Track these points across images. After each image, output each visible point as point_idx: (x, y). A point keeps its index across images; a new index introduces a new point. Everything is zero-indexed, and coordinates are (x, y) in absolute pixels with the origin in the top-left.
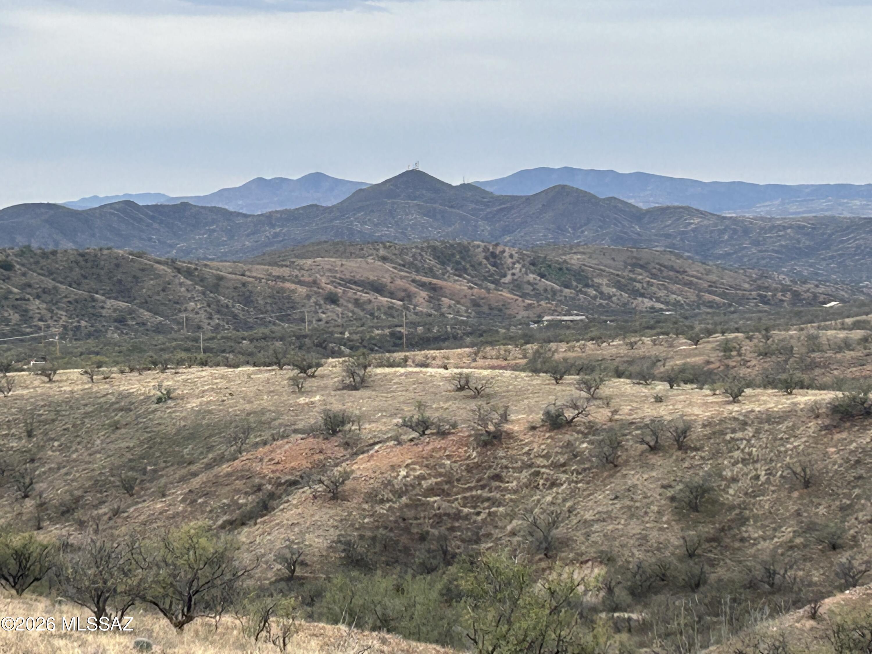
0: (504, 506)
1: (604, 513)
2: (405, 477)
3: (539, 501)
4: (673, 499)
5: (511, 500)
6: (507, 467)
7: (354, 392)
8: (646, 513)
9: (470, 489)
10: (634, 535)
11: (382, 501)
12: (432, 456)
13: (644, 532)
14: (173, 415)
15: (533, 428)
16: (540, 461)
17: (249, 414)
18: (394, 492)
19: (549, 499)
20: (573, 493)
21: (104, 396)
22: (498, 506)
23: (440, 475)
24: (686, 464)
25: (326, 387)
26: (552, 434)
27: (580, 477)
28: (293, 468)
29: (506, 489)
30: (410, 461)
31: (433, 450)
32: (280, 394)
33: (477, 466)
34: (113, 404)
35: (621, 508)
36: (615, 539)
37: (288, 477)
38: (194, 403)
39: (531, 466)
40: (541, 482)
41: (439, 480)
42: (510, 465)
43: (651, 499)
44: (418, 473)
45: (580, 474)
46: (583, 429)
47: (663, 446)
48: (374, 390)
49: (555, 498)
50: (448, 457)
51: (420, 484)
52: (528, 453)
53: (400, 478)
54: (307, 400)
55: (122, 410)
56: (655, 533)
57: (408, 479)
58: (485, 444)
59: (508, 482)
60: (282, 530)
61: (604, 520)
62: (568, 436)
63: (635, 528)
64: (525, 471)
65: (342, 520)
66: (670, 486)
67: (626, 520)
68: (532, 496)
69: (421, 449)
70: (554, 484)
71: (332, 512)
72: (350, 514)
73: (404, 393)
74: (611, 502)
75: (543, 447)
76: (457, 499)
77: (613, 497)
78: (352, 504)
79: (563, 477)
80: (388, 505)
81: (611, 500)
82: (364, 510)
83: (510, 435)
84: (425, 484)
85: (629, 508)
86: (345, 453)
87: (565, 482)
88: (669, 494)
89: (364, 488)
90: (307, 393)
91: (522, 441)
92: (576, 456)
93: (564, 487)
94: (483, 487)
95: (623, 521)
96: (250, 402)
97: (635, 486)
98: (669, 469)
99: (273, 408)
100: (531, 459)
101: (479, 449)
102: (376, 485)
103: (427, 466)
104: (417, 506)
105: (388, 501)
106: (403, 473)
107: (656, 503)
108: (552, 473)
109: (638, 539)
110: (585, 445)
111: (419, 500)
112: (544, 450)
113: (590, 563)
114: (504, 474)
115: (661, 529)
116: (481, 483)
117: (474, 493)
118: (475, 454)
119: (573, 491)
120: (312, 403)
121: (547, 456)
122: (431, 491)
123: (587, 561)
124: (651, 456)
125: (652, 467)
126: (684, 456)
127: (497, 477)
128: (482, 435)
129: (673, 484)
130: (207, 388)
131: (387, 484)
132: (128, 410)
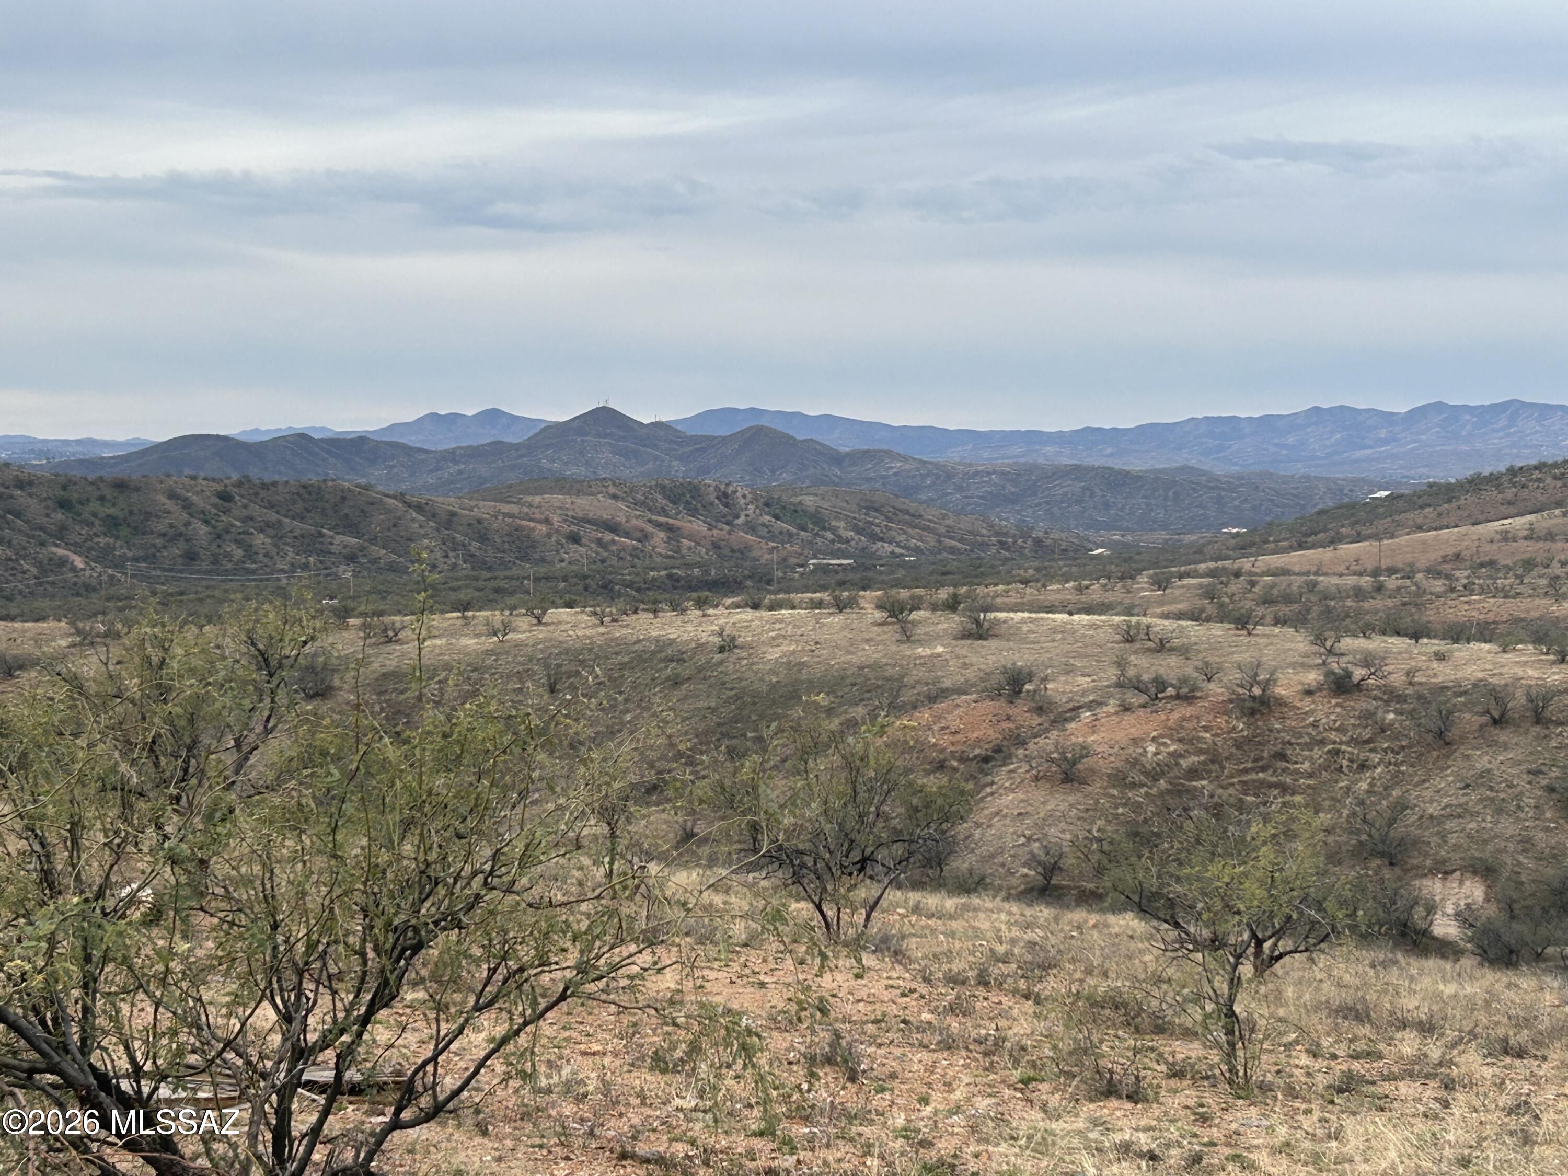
0: (1300, 794)
1: (1457, 806)
2: (1156, 754)
3: (1348, 788)
4: (1551, 790)
5: (1309, 786)
6: (1290, 743)
7: (984, 642)
8: (1519, 807)
9: (1246, 771)
10: (1512, 837)
11: (1134, 786)
12: (1182, 727)
13: (1524, 833)
14: (754, 668)
15: (1309, 693)
16: (1333, 736)
17: (861, 668)
18: (1146, 774)
19: (1364, 786)
20: (1397, 779)
21: (635, 643)
22: (1293, 794)
23: (1200, 752)
24: (1554, 743)
25: (938, 636)
26: (1340, 701)
27: (1400, 757)
28: (978, 740)
29: (1297, 772)
30: (1155, 733)
31: (1183, 719)
32: (883, 643)
33: (1249, 740)
34: (654, 653)
35: (1481, 800)
36: (1485, 842)
37: (977, 751)
38: (774, 654)
39: (1322, 742)
40: (1345, 763)
41: (1202, 758)
42: (1293, 740)
43: (1519, 788)
44: (1172, 748)
45: (1398, 753)
46: (1379, 694)
47: (1514, 719)
48: (1008, 640)
49: (1371, 785)
50: (1206, 729)
51: (1177, 764)
52: (1314, 725)
53: (1150, 755)
54: (928, 652)
55: (672, 660)
56: (1541, 835)
57: (1160, 757)
58: (1253, 713)
59: (1296, 763)
60: (1008, 821)
61: (1459, 817)
62: (1363, 704)
63: (1508, 827)
64: (1316, 748)
65: (1087, 810)
66: (1541, 772)
67: (1493, 817)
68: (1336, 782)
69: (1164, 717)
70: (1363, 767)
71: (1071, 799)
72: (1097, 802)
73: (1054, 644)
74: (1461, 792)
75: (1333, 717)
76: (1233, 784)
77: (1463, 785)
78: (1096, 788)
79: (1375, 757)
80: (1143, 790)
81: (1461, 789)
82: (1113, 796)
83: (1281, 702)
84: (1184, 763)
85: (1492, 799)
86: (1039, 720)
87: (1379, 764)
88: (1544, 782)
89: (1104, 767)
90: (921, 643)
91: (1299, 709)
92: (1383, 731)
93: (1379, 770)
94: (1263, 769)
95: (1489, 818)
96: (848, 652)
97: (1489, 771)
98: (1530, 749)
99: (890, 662)
100: (1321, 733)
101: (1245, 719)
102: (1119, 764)
103: (1180, 740)
104: (1179, 791)
105: (1142, 785)
106: (1151, 749)
107: (1527, 794)
108: (1356, 752)
109: (1519, 842)
110: (1391, 716)
111: (1183, 785)
112: (1335, 721)
113: (1458, 873)
114: (1289, 752)
115: (1547, 829)
116: (1261, 763)
117: (1253, 776)
118: (1241, 725)
119: (1395, 776)
120: (939, 655)
121: (1341, 730)
122: (1193, 773)
123: (1454, 871)
124: (1496, 732)
125: (1505, 747)
126: (1547, 732)
127: (1282, 756)
128: (1245, 700)
129: (1544, 769)
130: (773, 634)
131: (1134, 763)
132: (681, 661)
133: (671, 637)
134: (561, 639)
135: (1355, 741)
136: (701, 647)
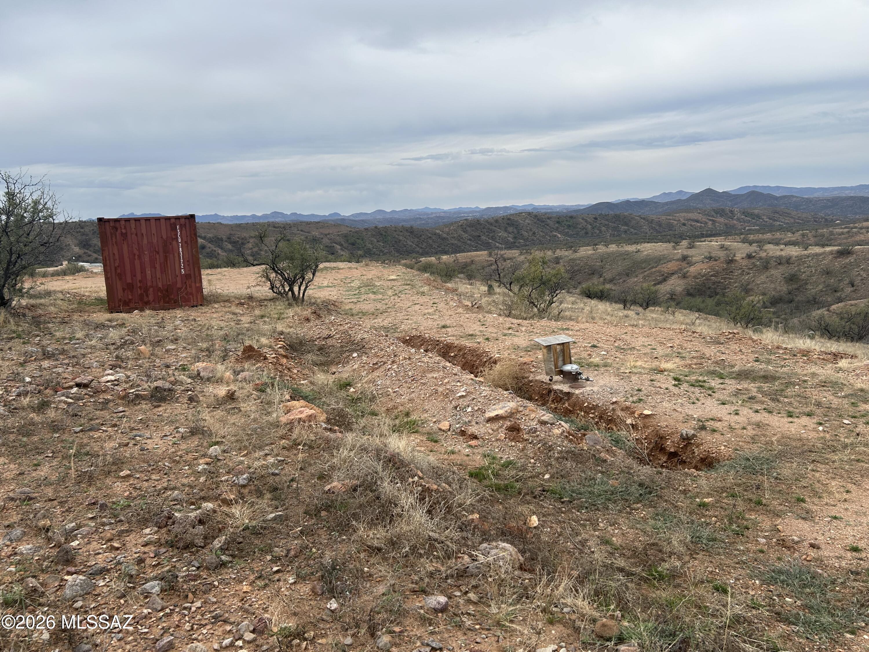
0: (733, 280)
1: (763, 282)
2: (704, 272)
3: (744, 278)
4: (785, 278)
5: (735, 278)
8: (776, 282)
12: (712, 266)
13: (775, 287)
14: (640, 256)
15: (743, 258)
16: (744, 267)
17: (661, 255)
18: (701, 276)
19: (747, 278)
20: (754, 276)
23: (715, 271)
24: (789, 268)
26: (748, 260)
27: (756, 272)
28: (673, 270)
29: (734, 275)
30: (706, 268)
33: (726, 269)
35: (769, 280)
36: (766, 289)
37: (671, 272)
38: (646, 253)
39: (742, 269)
40: (745, 273)
41: (714, 273)
42: (735, 269)
44: (708, 271)
46: (758, 258)
47: (783, 263)
49: (749, 277)
50: (717, 266)
52: (741, 265)
56: (779, 287)
59: (735, 273)
60: (669, 286)
61: (763, 284)
62: (753, 261)
63: (773, 286)
64: (740, 270)
65: (686, 283)
68: (742, 277)
69: (709, 264)
70: (748, 274)
71: (683, 281)
72: (689, 282)
74: (766, 279)
75: (746, 263)
76: (719, 278)
77: (766, 277)
78: (689, 279)
79: (751, 272)
80: (699, 279)
82: (693, 281)
83: (736, 260)
84: (710, 274)
85: (771, 280)
86: (687, 265)
88: (784, 276)
89: (693, 275)
92: (755, 266)
93: (751, 274)
94: (727, 275)
95: (769, 284)
97: (773, 274)
98: (784, 269)
100: (742, 267)
101: (726, 264)
102: (696, 274)
103: (711, 269)
104: (708, 280)
107: (779, 279)
108: (748, 271)
109: (773, 289)
110: (758, 263)
111: (709, 278)
115: (781, 286)
116: (727, 273)
117: (725, 276)
118: (725, 266)
121: (746, 266)
122: (712, 276)
123: (758, 295)
124: (778, 266)
125: (779, 269)
126: (789, 266)
127: (732, 272)
128: (727, 260)
129: (785, 273)
131: (699, 274)
135: (749, 269)
136: (633, 252)
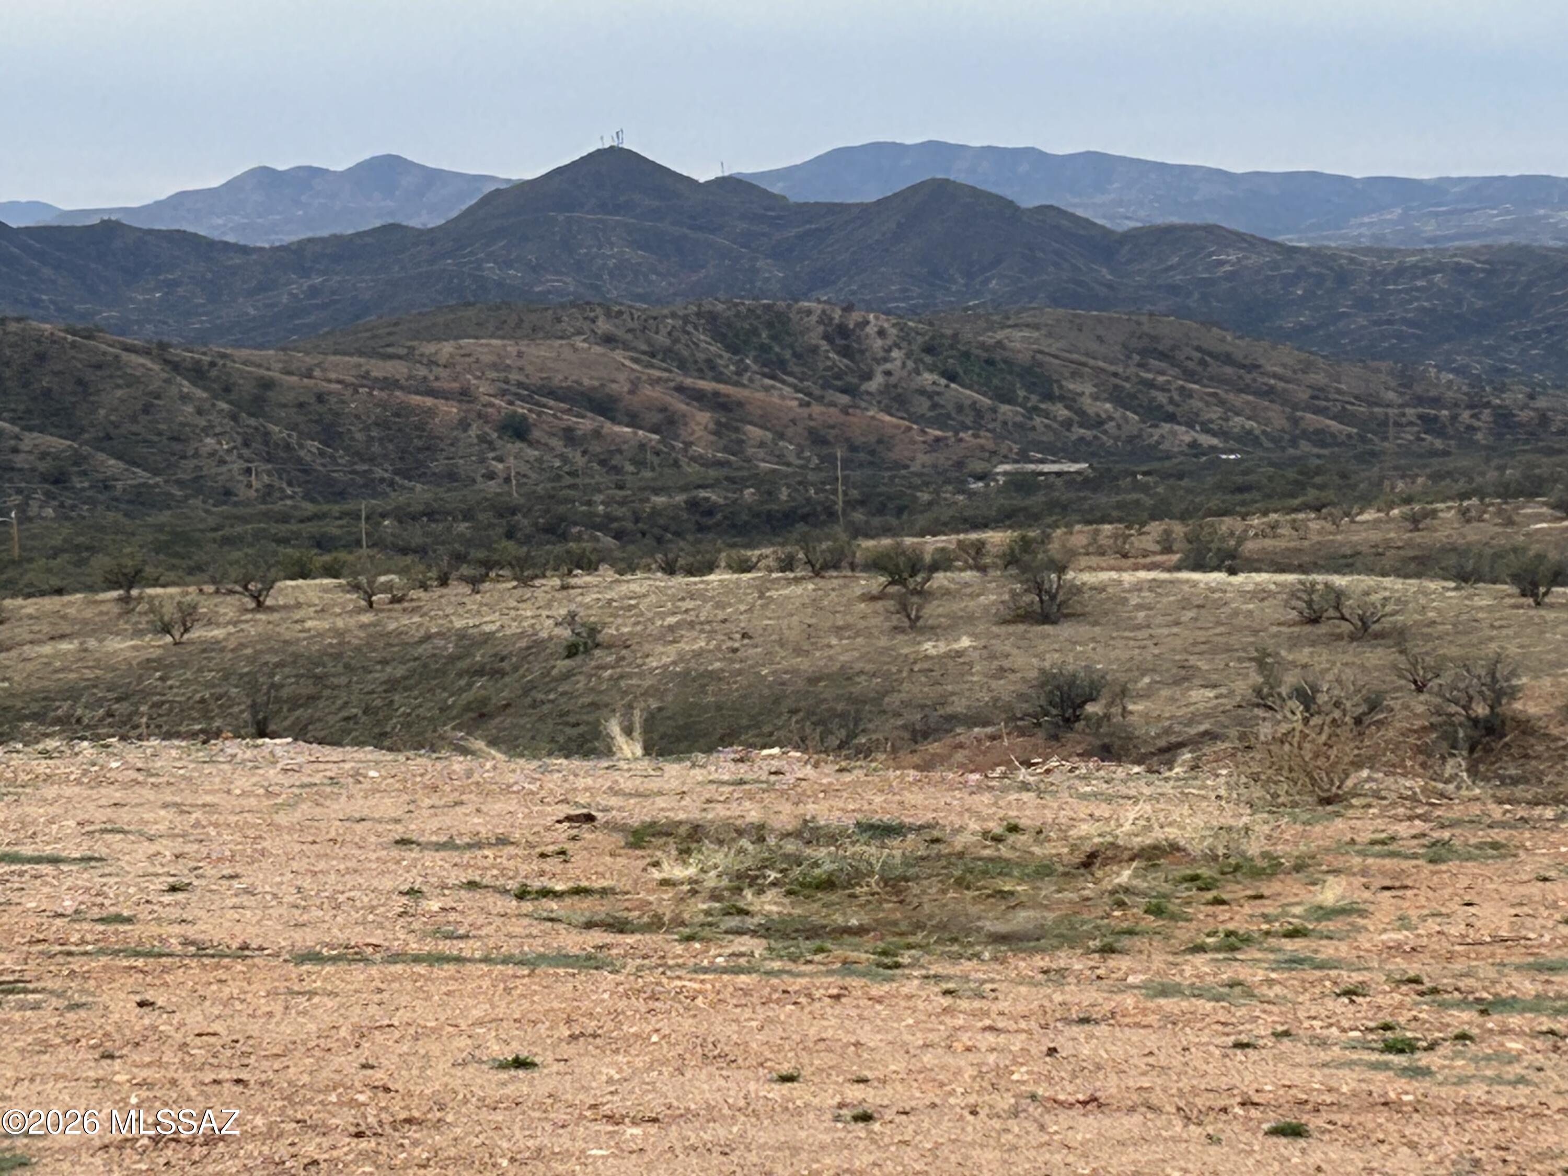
7: (1048, 628)
21: (422, 641)
25: (970, 619)
32: (867, 633)
38: (663, 657)
48: (1096, 623)
58: (1471, 747)
73: (1175, 630)
90: (933, 631)
91: (1557, 739)
99: (869, 667)
128: (1458, 726)
130: (671, 620)
132: (497, 674)
133: (487, 628)
134: (287, 636)
136: (537, 646)
